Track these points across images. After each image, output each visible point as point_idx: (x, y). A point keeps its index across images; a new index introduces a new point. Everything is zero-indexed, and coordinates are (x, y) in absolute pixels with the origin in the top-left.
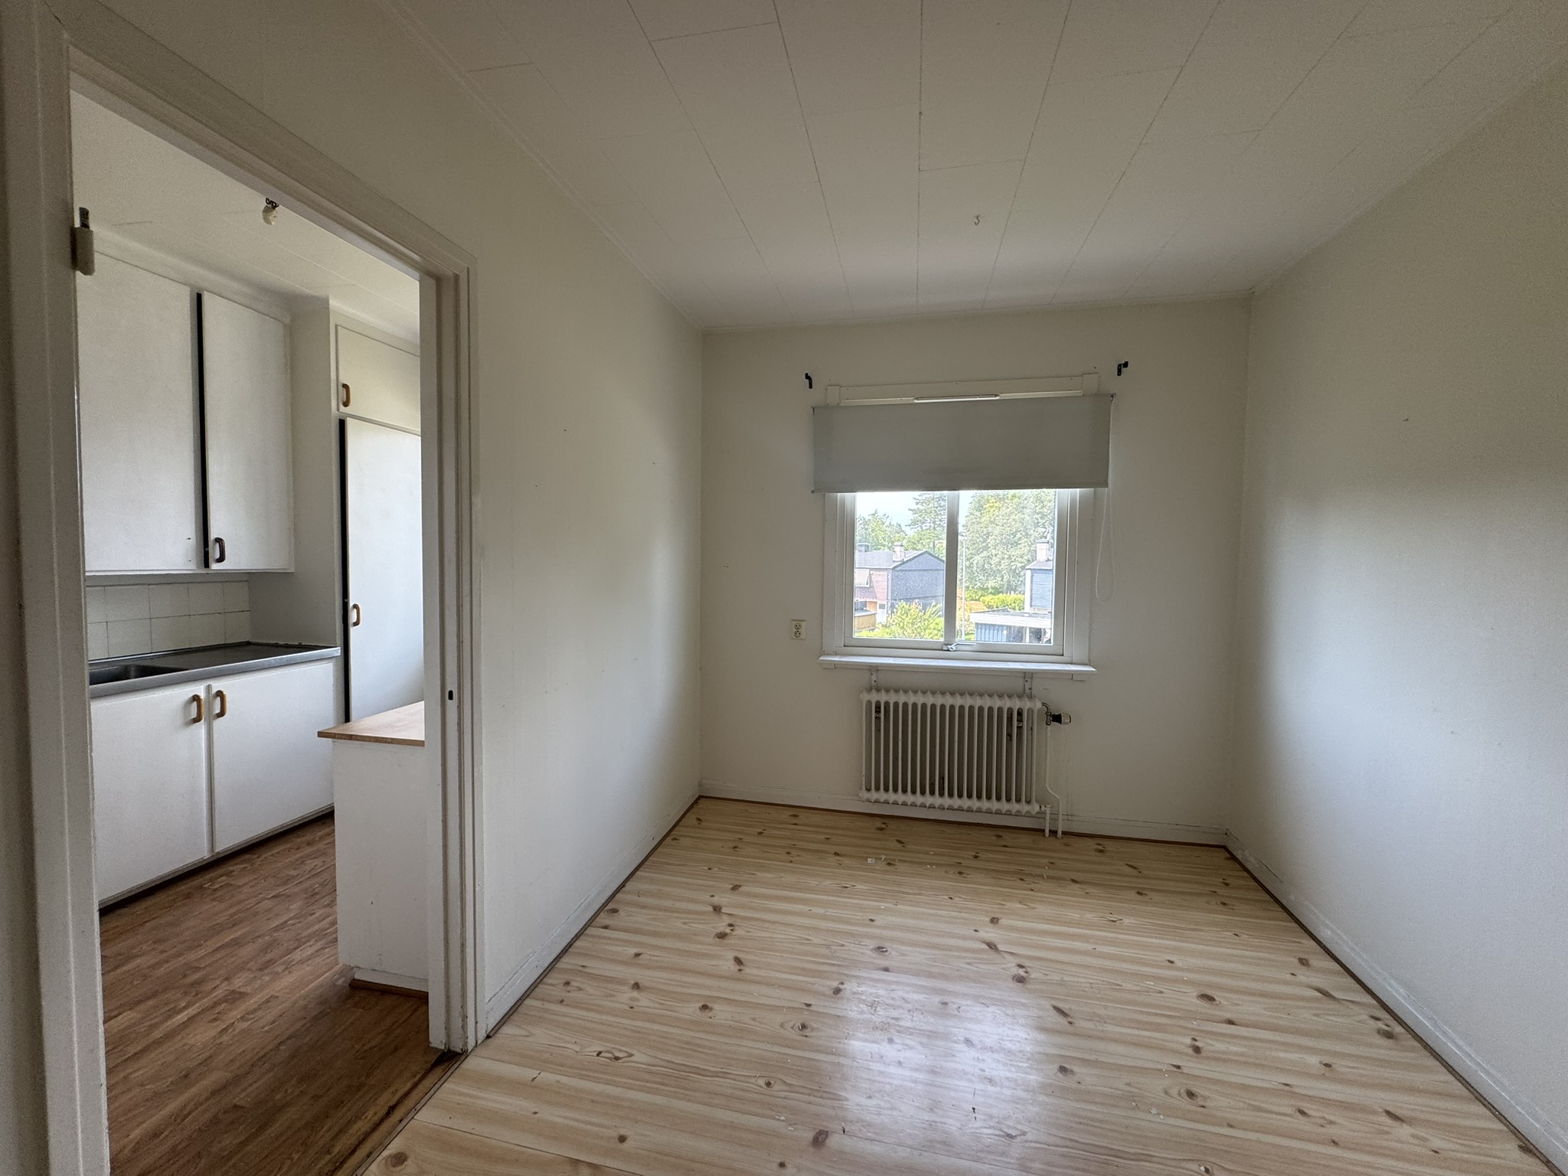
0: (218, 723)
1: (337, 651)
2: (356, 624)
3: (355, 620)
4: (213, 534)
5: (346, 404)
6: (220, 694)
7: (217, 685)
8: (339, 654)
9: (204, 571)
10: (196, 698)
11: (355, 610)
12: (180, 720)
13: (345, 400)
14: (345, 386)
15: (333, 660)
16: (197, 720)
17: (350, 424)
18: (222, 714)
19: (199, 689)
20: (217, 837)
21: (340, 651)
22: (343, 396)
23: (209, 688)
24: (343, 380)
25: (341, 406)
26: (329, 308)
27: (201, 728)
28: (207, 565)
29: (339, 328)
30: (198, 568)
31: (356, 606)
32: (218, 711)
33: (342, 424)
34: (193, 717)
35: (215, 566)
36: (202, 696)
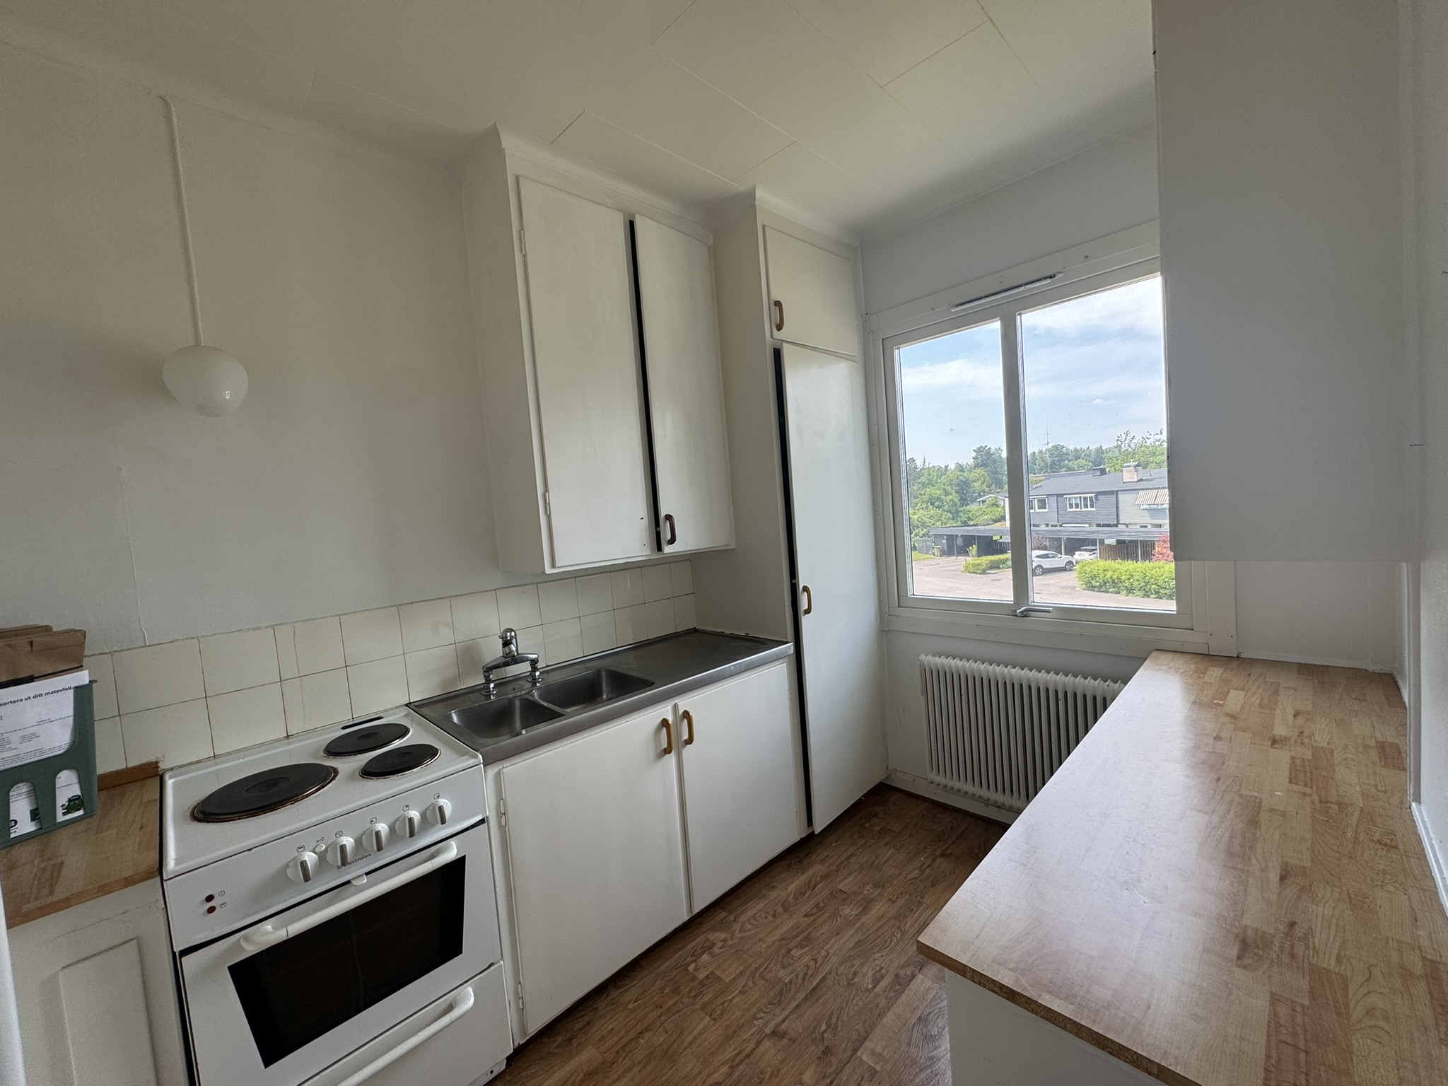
0: (688, 751)
1: (789, 647)
2: (808, 611)
3: (806, 608)
4: (663, 512)
5: (779, 327)
6: (686, 715)
7: (685, 702)
8: (792, 652)
9: (658, 556)
10: (665, 723)
11: (806, 593)
12: (652, 755)
13: (778, 322)
14: (778, 304)
15: (786, 659)
16: (667, 751)
17: (787, 352)
18: (690, 741)
19: (665, 711)
20: (695, 894)
21: (792, 648)
22: (776, 319)
23: (675, 707)
24: (775, 297)
25: (775, 330)
26: (754, 205)
27: (672, 758)
28: (659, 548)
29: (767, 228)
30: (652, 552)
31: (806, 589)
32: (686, 737)
33: (777, 355)
34: (663, 748)
35: (668, 549)
36: (670, 719)
